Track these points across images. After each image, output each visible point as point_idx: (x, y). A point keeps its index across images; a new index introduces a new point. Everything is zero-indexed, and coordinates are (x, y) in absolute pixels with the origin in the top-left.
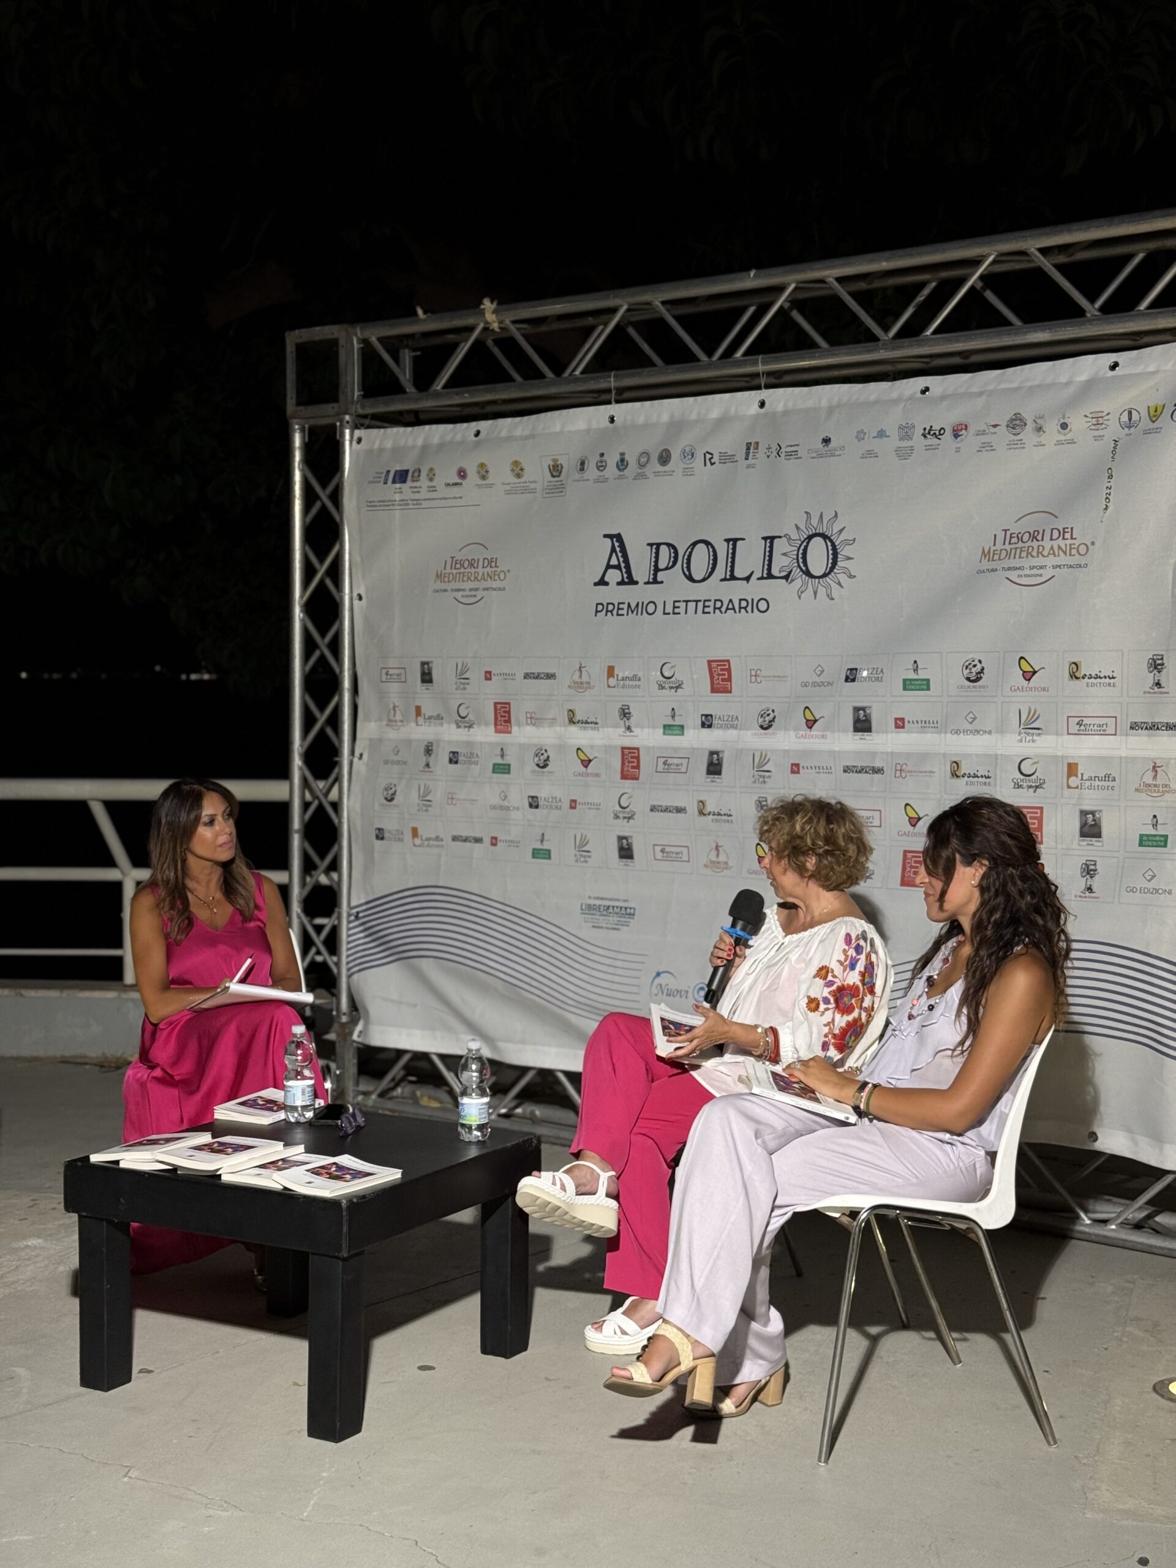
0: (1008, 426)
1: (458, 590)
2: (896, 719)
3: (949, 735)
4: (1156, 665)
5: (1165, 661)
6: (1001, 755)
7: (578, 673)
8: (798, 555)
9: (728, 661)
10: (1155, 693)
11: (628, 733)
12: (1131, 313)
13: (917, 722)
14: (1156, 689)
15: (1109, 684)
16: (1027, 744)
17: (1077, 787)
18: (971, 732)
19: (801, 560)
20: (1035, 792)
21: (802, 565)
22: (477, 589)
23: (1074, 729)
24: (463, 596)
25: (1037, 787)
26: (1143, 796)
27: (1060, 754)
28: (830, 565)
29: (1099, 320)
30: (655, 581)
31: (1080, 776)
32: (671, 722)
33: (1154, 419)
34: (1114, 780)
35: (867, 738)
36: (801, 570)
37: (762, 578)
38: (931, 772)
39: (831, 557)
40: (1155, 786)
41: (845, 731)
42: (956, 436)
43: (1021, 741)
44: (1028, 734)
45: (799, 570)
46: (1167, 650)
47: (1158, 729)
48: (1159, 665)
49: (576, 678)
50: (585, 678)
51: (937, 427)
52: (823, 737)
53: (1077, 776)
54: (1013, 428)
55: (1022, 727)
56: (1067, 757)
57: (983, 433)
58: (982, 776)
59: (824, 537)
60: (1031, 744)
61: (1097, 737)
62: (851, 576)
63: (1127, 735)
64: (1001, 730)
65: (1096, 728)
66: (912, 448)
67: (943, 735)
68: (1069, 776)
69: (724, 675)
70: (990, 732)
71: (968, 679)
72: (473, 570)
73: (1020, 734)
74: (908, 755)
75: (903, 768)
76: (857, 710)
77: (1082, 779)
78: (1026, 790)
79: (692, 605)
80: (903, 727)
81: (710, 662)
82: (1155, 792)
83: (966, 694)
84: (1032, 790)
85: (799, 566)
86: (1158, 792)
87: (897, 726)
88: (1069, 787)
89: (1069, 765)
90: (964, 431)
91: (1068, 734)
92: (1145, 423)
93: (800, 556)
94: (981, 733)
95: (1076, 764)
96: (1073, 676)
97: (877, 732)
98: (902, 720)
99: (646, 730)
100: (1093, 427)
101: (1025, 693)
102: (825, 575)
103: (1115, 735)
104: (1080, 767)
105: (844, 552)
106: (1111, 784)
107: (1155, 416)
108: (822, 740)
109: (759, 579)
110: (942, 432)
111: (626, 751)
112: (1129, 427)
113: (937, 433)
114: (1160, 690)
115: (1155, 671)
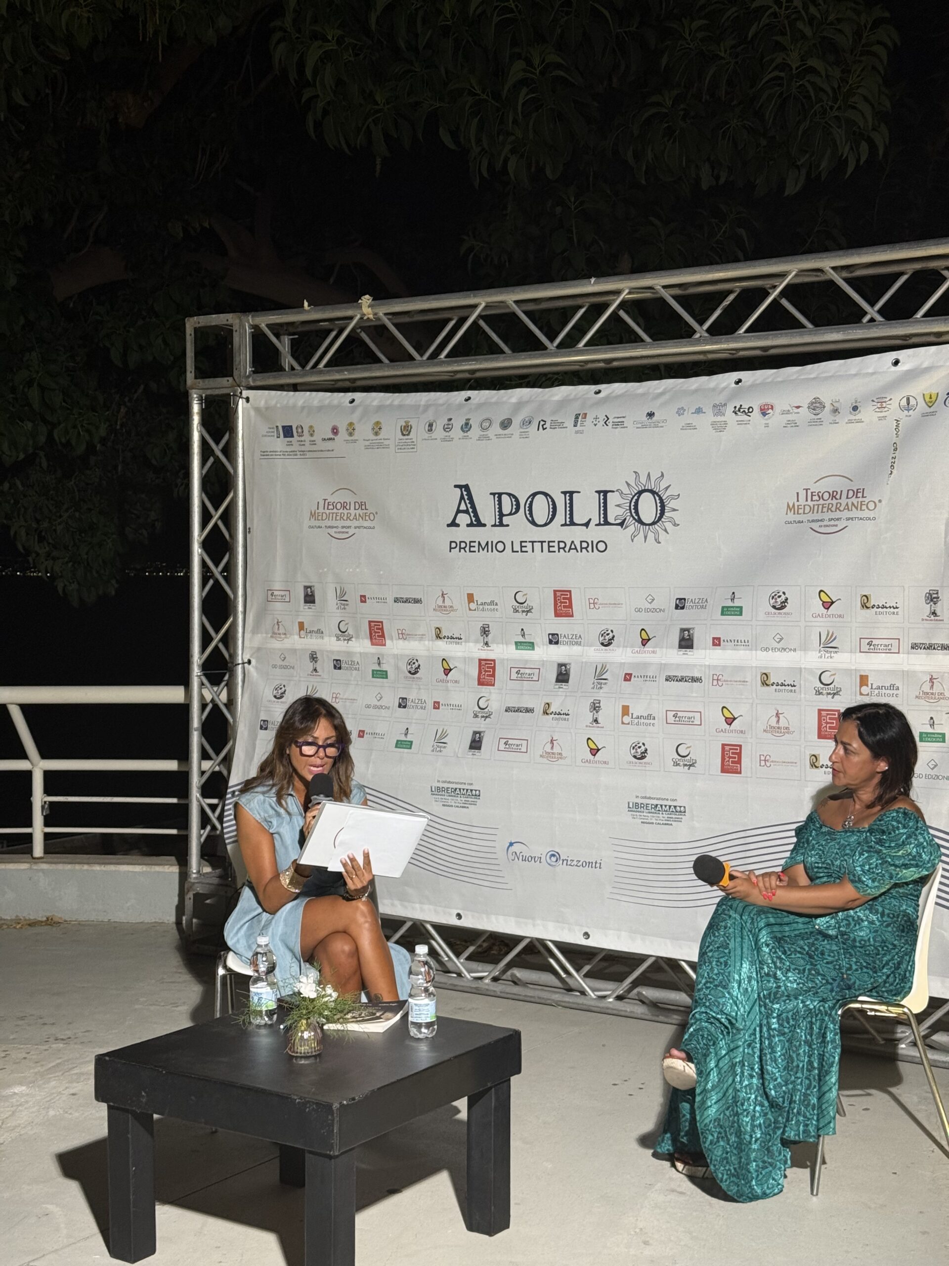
0: (809, 408)
1: (332, 527)
2: (714, 639)
3: (759, 652)
4: (932, 598)
5: (939, 595)
6: (805, 668)
7: (441, 599)
8: (630, 506)
9: (570, 591)
10: (931, 620)
11: (486, 648)
12: (910, 320)
13: (731, 641)
14: (932, 617)
15: (894, 613)
16: (826, 660)
17: (868, 695)
18: (779, 650)
19: (633, 511)
20: (833, 698)
21: (634, 515)
22: (349, 527)
23: (865, 648)
24: (335, 532)
25: (834, 694)
26: (922, 702)
27: (853, 668)
28: (658, 515)
29: (883, 325)
30: (501, 524)
31: (870, 685)
32: (521, 639)
33: (930, 405)
34: (898, 689)
35: (689, 653)
36: (634, 518)
37: (599, 524)
38: (744, 682)
39: (659, 508)
40: (932, 694)
41: (672, 647)
42: (764, 414)
43: (821, 657)
44: (827, 652)
45: (631, 519)
46: (942, 586)
47: (934, 648)
48: (934, 598)
49: (440, 602)
50: (448, 603)
51: (746, 406)
52: (653, 652)
53: (867, 685)
54: (814, 409)
55: (822, 646)
56: (859, 670)
57: (788, 412)
58: (788, 685)
59: (652, 492)
60: (829, 660)
61: (883, 655)
62: (676, 525)
63: (908, 653)
64: (805, 648)
65: (882, 647)
66: (725, 423)
67: (754, 652)
68: (861, 686)
69: (566, 603)
70: (795, 650)
71: (774, 607)
72: (345, 511)
73: (820, 651)
74: (724, 668)
75: (720, 677)
76: (683, 630)
77: (872, 688)
78: (825, 696)
79: (537, 546)
80: (719, 645)
81: (555, 591)
82: (932, 698)
83: (773, 619)
84: (830, 696)
85: (632, 515)
86: (935, 699)
87: (714, 644)
88: (861, 694)
89: (861, 677)
90: (770, 411)
91: (860, 652)
92: (922, 406)
93: (632, 507)
94: (787, 650)
95: (867, 676)
96: (864, 606)
97: (697, 649)
98: (719, 639)
99: (501, 646)
100: (877, 410)
101: (825, 619)
102: (654, 523)
103: (899, 653)
104: (870, 679)
105: (670, 504)
106: (895, 692)
107: (931, 402)
108: (652, 655)
109: (596, 525)
110: (751, 410)
111: (483, 663)
112: (908, 410)
113: (747, 411)
114: (936, 618)
115: (932, 603)
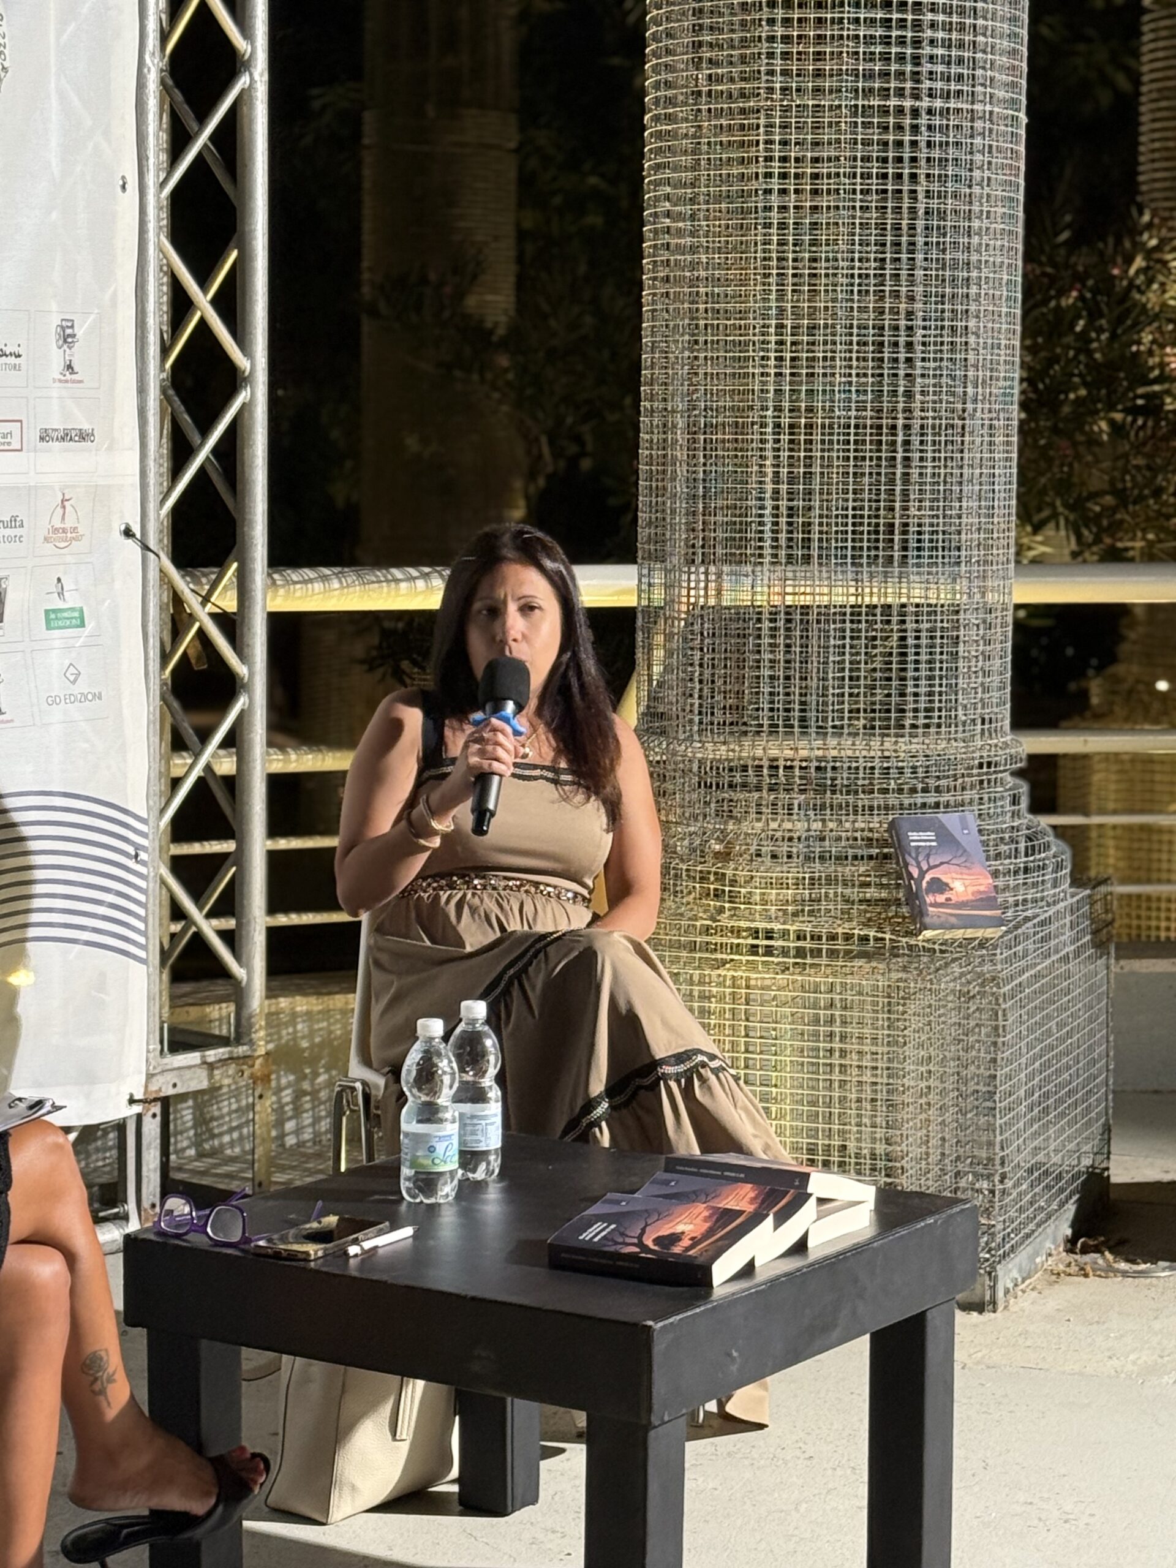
4: (67, 337)
5: (75, 330)
10: (66, 381)
14: (69, 377)
26: (49, 547)
34: (22, 526)
40: (63, 531)
46: (82, 313)
47: (71, 439)
48: (69, 336)
63: (35, 451)
103: (21, 450)
106: (18, 532)
114: (74, 377)
115: (65, 347)
